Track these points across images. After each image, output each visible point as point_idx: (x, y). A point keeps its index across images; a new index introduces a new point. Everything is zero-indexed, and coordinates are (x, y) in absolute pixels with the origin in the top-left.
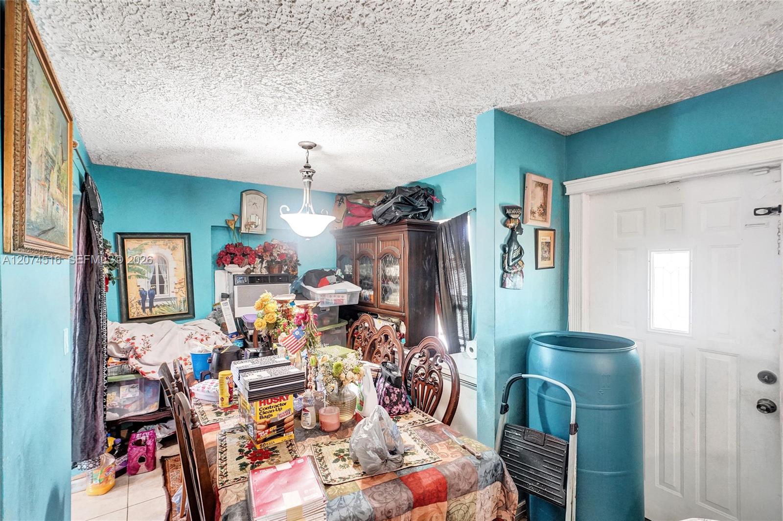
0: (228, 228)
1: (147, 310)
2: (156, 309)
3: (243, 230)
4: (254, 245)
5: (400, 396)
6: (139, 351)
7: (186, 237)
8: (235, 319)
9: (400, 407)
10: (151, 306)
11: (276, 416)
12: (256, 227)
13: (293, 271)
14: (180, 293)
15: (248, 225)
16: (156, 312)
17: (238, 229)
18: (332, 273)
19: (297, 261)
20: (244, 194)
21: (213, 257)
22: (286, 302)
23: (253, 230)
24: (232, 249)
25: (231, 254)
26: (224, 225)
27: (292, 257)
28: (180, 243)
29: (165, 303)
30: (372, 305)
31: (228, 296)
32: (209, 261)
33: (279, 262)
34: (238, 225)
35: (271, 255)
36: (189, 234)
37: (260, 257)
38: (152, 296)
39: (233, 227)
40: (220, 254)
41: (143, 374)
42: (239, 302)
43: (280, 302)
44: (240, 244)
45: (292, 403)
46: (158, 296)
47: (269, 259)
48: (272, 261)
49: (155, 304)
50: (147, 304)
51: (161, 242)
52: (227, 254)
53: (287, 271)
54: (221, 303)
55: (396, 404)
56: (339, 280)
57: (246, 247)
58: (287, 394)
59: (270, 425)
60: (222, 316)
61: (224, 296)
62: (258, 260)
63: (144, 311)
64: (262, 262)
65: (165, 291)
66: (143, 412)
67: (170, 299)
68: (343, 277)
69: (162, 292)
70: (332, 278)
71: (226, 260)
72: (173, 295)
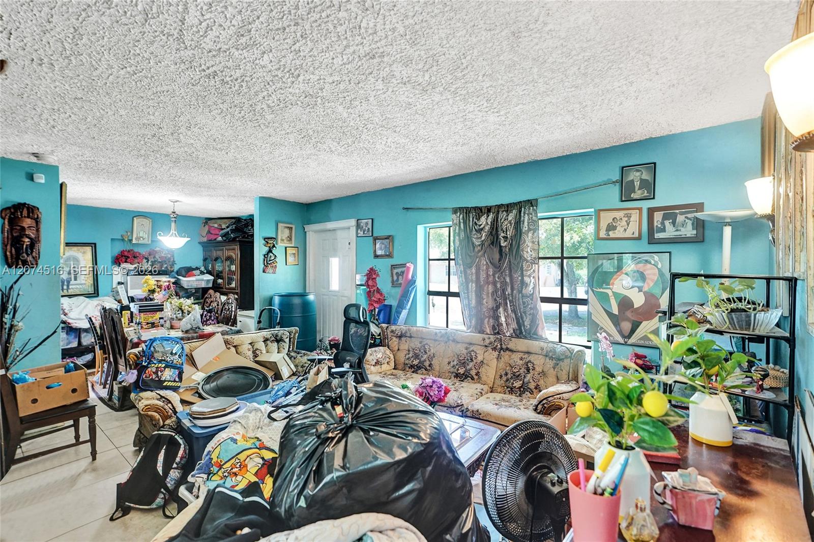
0: (123, 240)
1: (65, 291)
2: (72, 290)
3: (134, 241)
4: (143, 251)
5: (210, 317)
6: (66, 311)
7: (94, 246)
8: (128, 297)
9: (211, 321)
10: (68, 288)
11: (151, 320)
12: (143, 239)
13: (171, 268)
14: (89, 280)
15: (137, 238)
16: (71, 292)
17: (131, 241)
18: (197, 269)
19: (174, 261)
20: (135, 218)
21: (112, 258)
22: (160, 281)
23: (141, 242)
24: (126, 254)
25: (125, 256)
26: (120, 238)
27: (170, 259)
28: (89, 250)
29: (78, 286)
30: (222, 288)
31: (123, 283)
32: (109, 260)
33: (160, 262)
34: (130, 238)
35: (154, 257)
36: (95, 244)
37: (146, 258)
38: (68, 282)
39: (126, 239)
40: (117, 257)
41: (69, 323)
42: (131, 286)
43: (157, 281)
44: (132, 250)
45: (159, 315)
46: (73, 282)
47: (153, 260)
48: (155, 261)
49: (70, 287)
50: (65, 287)
51: (75, 248)
52: (122, 256)
53: (166, 267)
54: (118, 287)
55: (209, 320)
56: (202, 273)
57: (136, 252)
58: (157, 311)
59: (148, 323)
60: (119, 295)
61: (119, 283)
62: (145, 261)
63: (63, 291)
64: (148, 262)
65: (78, 279)
66: (69, 347)
67: (81, 284)
68: (205, 272)
69: (76, 279)
70: (198, 272)
71: (121, 260)
72: (83, 282)
